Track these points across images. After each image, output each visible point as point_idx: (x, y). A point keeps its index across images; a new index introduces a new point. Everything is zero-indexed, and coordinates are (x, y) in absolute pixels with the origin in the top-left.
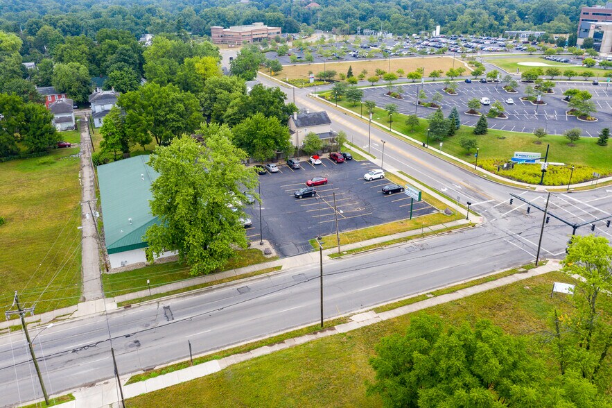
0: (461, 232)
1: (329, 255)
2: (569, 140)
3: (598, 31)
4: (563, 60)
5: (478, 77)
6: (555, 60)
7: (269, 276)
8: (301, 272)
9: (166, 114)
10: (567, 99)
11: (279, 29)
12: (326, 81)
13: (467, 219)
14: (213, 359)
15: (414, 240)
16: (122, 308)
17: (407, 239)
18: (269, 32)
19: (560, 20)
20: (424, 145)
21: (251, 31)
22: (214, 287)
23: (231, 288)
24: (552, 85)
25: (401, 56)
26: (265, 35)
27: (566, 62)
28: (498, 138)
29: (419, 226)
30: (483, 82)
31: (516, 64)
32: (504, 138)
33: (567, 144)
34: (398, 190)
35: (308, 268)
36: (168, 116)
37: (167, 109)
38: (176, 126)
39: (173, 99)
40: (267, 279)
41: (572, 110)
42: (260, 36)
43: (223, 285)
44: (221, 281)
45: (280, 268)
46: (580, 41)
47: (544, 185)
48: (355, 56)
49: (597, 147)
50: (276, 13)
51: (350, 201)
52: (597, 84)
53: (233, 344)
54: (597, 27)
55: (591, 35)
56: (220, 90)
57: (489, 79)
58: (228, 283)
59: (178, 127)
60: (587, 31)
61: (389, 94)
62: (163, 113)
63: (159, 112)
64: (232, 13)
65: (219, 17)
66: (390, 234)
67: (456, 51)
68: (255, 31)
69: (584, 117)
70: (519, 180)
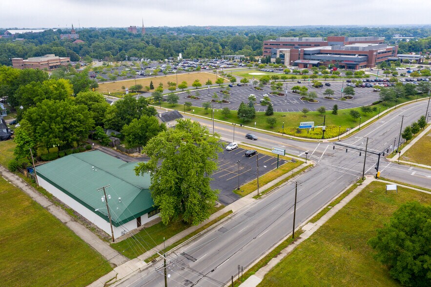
0: (310, 170)
1: (253, 198)
2: (320, 113)
3: (281, 54)
4: (271, 71)
5: (234, 83)
6: (266, 71)
7: (230, 218)
8: (246, 211)
9: (71, 122)
10: (293, 92)
11: (68, 59)
12: (138, 92)
13: (306, 163)
14: (250, 275)
15: (291, 179)
16: (150, 263)
17: (287, 179)
18: (61, 61)
19: (247, 48)
20: (241, 126)
21: (48, 61)
22: (202, 233)
23: (213, 231)
24: (282, 85)
25: (173, 73)
26: (59, 64)
27: (272, 72)
28: (281, 116)
29: (286, 171)
30: (239, 86)
31: (248, 74)
32: (285, 116)
33: (319, 115)
34: (254, 153)
35: (247, 208)
36: (73, 124)
37: (71, 118)
38: (79, 130)
39: (73, 110)
40: (230, 220)
41: (303, 98)
42: (55, 64)
43: (206, 230)
44: (203, 228)
45: (231, 212)
46: (273, 60)
47: (325, 139)
48: (141, 75)
49: (333, 115)
50: (59, 48)
51: (232, 164)
52: (300, 83)
53: (251, 263)
54: (281, 51)
55: (278, 56)
56: (91, 102)
57: (242, 84)
58: (209, 228)
59: (81, 131)
60: (275, 54)
61: (189, 97)
62: (68, 122)
63: (65, 121)
64: (21, 48)
65: (9, 51)
66: (275, 179)
67: (205, 69)
68: (51, 60)
69: (312, 100)
70: (311, 138)
